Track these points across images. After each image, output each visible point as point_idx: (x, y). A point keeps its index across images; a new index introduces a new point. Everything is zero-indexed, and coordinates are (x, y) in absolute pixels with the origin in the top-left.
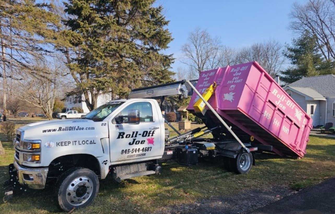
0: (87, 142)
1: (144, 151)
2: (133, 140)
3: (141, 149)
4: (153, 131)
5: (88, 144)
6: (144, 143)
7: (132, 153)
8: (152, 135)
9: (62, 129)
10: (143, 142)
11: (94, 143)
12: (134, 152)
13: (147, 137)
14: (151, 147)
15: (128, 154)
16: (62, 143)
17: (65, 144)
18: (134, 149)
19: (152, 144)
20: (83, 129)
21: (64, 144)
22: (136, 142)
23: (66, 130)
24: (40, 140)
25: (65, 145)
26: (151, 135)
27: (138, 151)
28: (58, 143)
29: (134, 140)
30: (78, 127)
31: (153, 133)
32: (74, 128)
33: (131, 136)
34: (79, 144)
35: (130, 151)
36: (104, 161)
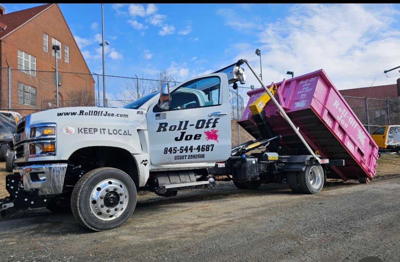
0: (120, 132)
1: (201, 150)
2: (181, 134)
3: (195, 147)
4: (216, 120)
5: (121, 134)
6: (199, 139)
7: (180, 152)
8: (214, 126)
9: (84, 113)
10: (197, 137)
11: (129, 135)
12: (184, 152)
13: (204, 130)
14: (213, 145)
15: (175, 155)
16: (85, 130)
17: (90, 131)
18: (183, 147)
19: (214, 141)
20: (113, 115)
21: (88, 132)
22: (187, 136)
23: (89, 115)
24: (55, 123)
25: (90, 133)
26: (211, 125)
27: (190, 150)
28: (80, 129)
29: (183, 134)
30: (107, 112)
31: (216, 122)
32: (100, 112)
33: (177, 128)
34: (109, 134)
35: (177, 149)
36: (143, 161)
